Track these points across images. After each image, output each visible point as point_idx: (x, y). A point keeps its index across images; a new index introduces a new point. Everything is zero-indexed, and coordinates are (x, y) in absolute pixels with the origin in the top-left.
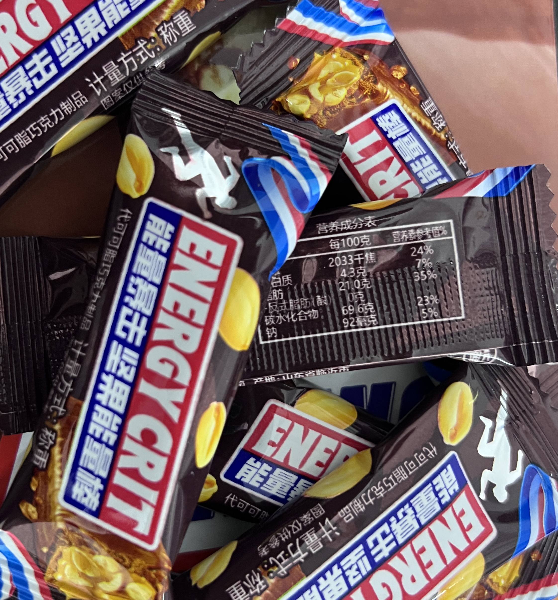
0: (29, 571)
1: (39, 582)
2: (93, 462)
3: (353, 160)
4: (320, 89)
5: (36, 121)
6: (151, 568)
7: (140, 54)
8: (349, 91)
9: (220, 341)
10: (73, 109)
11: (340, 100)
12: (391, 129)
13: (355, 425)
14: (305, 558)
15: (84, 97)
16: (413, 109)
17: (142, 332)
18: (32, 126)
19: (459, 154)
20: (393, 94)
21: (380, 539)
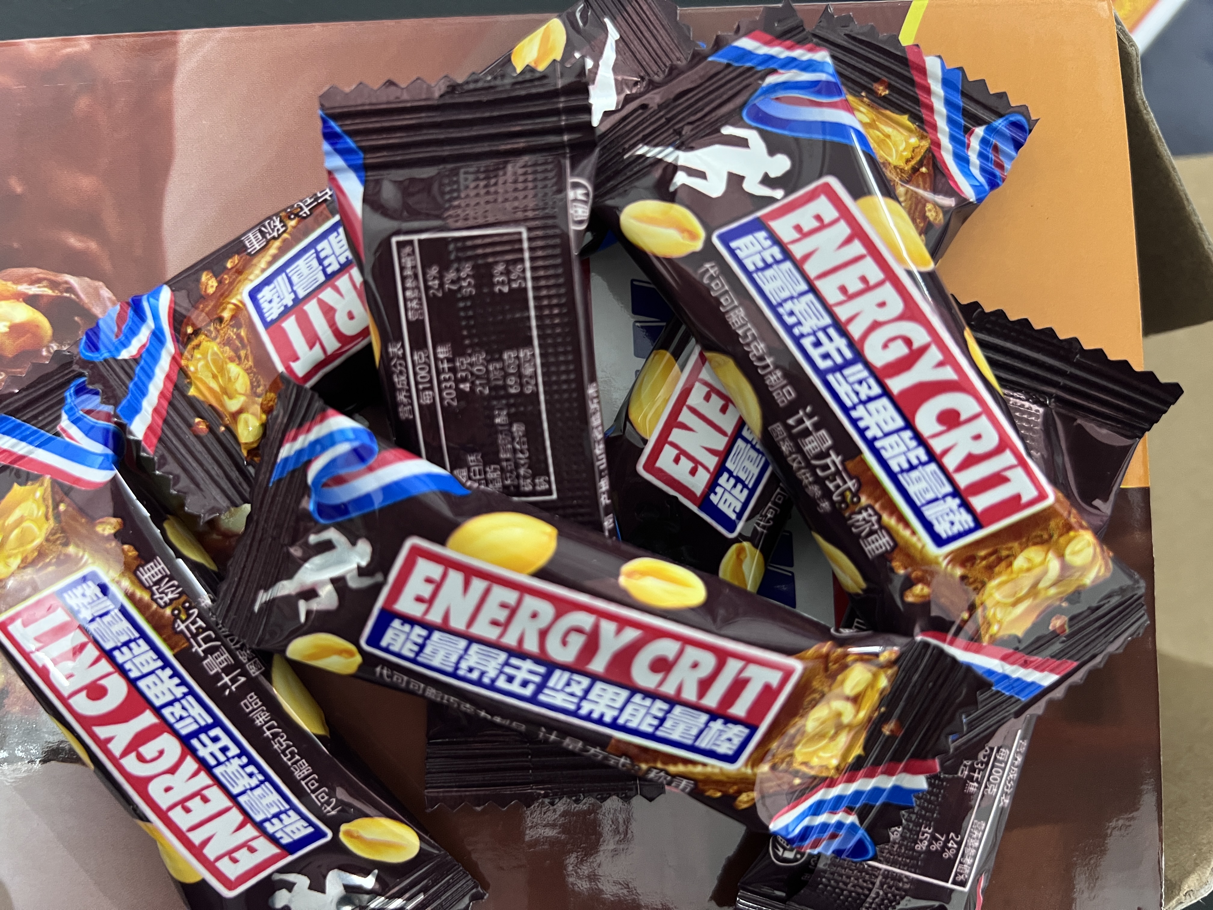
0: (825, 794)
1: (840, 783)
2: (689, 729)
3: (320, 356)
4: (230, 397)
5: (279, 754)
6: (826, 669)
7: (193, 628)
8: (232, 360)
9: (542, 574)
10: (263, 711)
11: (242, 373)
12: (282, 300)
13: (676, 355)
14: (838, 454)
15: (248, 697)
16: (256, 265)
17: (528, 665)
18: (285, 759)
19: (316, 199)
20: (236, 294)
21: (822, 350)
